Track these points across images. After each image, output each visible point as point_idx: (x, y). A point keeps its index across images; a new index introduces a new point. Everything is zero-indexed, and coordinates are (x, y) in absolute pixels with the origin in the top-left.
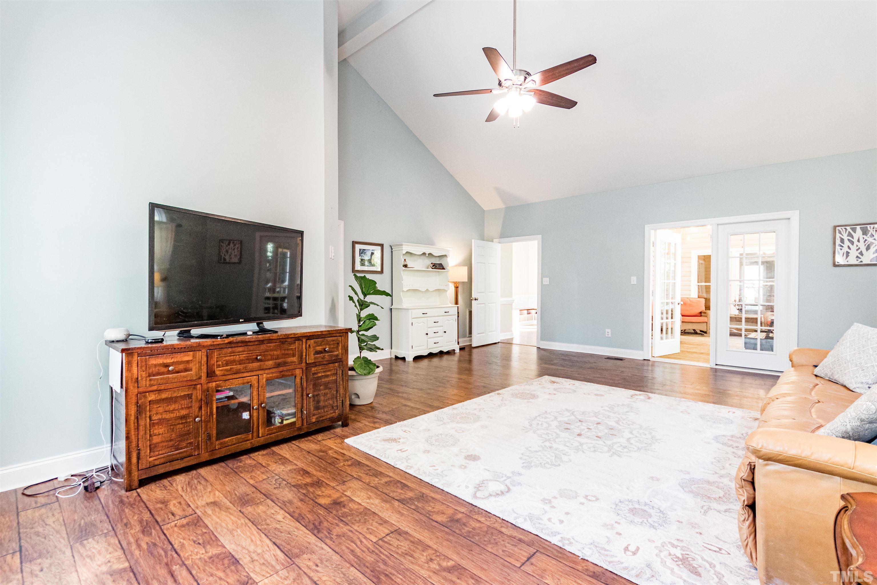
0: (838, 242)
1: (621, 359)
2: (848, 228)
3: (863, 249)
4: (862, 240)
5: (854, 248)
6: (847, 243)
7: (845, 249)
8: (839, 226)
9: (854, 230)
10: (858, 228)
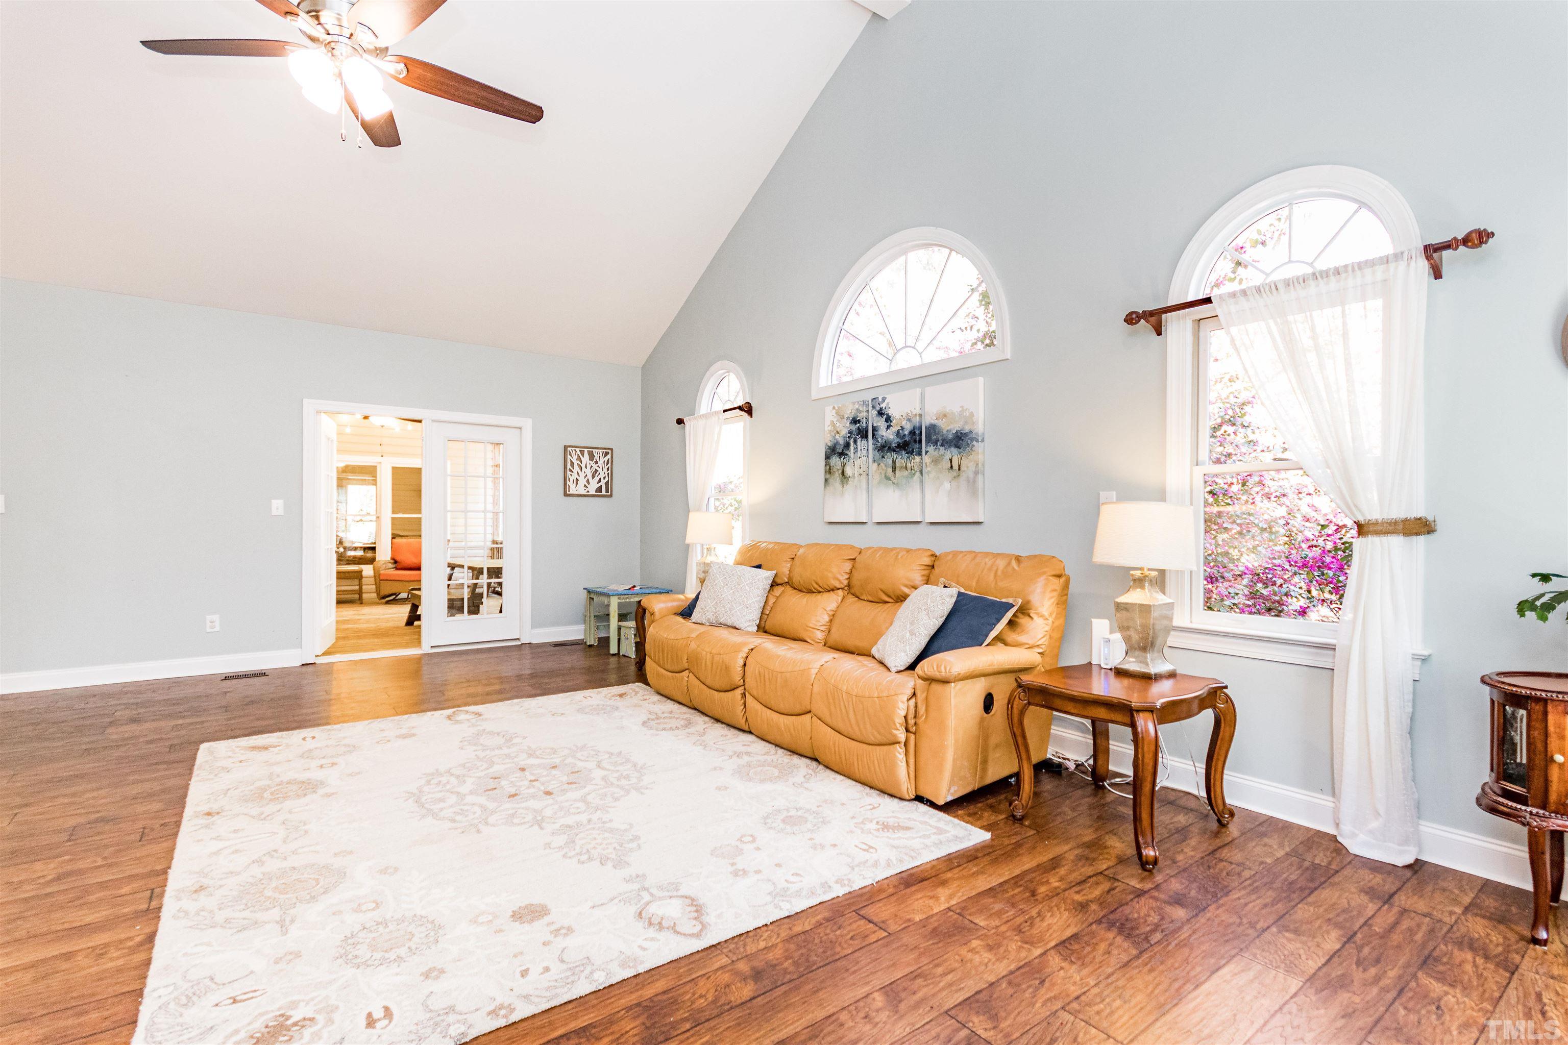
0: (569, 466)
1: (263, 674)
2: (578, 450)
3: (590, 476)
4: (588, 466)
5: (582, 474)
6: (577, 469)
7: (575, 476)
8: (570, 446)
9: (582, 452)
10: (586, 450)
